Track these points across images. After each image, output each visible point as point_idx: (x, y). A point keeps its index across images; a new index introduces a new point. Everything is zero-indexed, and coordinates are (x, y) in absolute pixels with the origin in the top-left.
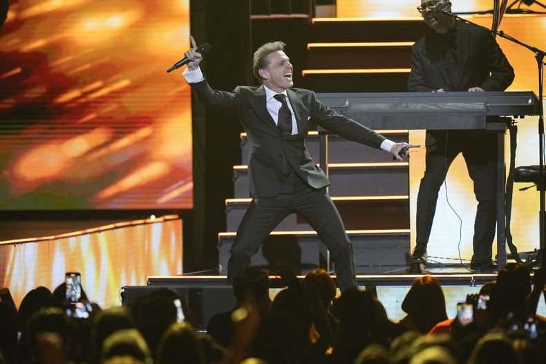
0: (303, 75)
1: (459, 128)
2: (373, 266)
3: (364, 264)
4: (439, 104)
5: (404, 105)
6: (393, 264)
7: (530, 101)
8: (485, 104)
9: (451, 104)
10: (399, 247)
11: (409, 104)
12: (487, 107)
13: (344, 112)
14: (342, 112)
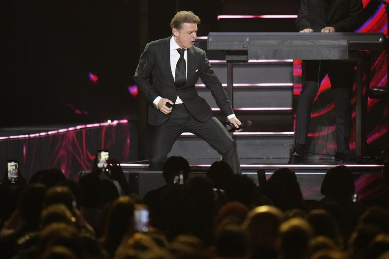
0: (218, 19)
1: (328, 59)
2: (266, 158)
3: (260, 157)
4: (314, 41)
5: (289, 41)
6: (281, 157)
7: (381, 40)
8: (348, 42)
9: (323, 41)
10: (285, 145)
11: (293, 41)
12: (350, 44)
13: (245, 46)
14: (244, 46)
